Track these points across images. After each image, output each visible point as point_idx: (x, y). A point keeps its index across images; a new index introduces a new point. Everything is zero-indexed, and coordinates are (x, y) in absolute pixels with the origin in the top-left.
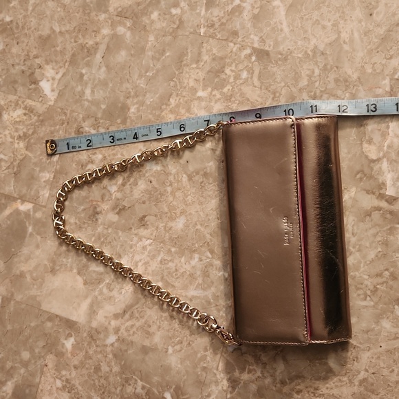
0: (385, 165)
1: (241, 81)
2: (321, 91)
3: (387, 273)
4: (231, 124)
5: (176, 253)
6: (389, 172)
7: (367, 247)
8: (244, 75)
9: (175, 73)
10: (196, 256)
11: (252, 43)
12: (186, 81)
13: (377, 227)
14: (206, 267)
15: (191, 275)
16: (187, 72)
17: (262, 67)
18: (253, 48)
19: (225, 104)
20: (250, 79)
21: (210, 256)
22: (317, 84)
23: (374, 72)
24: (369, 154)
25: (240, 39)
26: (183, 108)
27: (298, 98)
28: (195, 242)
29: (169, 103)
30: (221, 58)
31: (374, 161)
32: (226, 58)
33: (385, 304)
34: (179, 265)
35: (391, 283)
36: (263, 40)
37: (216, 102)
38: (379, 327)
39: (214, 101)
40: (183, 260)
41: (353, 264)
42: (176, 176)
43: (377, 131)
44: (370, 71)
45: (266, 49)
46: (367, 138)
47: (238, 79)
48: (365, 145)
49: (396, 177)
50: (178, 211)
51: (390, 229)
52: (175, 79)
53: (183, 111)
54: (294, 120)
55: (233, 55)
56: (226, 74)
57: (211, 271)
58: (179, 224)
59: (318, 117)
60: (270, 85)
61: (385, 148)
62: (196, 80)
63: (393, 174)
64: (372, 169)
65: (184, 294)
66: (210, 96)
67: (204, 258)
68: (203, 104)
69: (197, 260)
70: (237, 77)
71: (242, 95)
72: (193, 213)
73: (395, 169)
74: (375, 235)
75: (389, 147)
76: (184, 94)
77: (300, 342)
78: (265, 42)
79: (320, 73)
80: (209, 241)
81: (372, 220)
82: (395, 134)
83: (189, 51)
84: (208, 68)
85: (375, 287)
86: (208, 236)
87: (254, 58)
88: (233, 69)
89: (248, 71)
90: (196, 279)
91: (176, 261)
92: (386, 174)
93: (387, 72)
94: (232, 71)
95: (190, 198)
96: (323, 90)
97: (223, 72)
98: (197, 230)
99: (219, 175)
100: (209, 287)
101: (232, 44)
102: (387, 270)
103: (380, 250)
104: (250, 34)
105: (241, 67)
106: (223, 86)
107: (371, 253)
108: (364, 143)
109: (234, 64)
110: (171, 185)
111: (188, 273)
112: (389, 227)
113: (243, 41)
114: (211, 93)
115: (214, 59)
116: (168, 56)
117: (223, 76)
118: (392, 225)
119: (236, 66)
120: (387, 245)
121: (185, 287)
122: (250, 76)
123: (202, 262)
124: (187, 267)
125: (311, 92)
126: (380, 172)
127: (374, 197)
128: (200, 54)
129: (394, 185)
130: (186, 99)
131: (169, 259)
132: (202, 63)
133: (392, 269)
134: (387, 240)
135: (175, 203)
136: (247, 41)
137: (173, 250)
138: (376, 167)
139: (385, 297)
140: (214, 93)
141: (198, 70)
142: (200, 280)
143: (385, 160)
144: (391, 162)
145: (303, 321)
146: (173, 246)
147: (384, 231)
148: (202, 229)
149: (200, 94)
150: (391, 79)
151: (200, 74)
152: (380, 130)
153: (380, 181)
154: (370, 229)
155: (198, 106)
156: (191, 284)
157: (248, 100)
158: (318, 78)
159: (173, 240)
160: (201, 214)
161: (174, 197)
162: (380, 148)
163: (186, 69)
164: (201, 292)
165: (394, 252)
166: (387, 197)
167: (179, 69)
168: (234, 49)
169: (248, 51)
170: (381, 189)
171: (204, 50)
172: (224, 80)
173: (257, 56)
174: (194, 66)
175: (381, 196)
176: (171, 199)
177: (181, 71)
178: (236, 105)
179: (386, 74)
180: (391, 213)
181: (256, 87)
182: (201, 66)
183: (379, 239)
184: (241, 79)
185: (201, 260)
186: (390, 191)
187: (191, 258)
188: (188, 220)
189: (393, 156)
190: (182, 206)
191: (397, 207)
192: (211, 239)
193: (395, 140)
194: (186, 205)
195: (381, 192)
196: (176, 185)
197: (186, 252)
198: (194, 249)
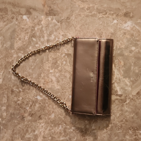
0: (116, 84)
3: (124, 120)
5: (53, 126)
7: (116, 113)
8: (64, 63)
9: (41, 66)
10: (61, 126)
11: (65, 52)
12: (45, 68)
13: (118, 105)
14: (64, 129)
15: (60, 133)
16: (45, 65)
17: (69, 59)
18: (65, 53)
19: (60, 73)
21: (65, 125)
25: (60, 51)
26: (46, 77)
28: (59, 121)
29: (41, 76)
30: (56, 58)
32: (57, 58)
33: (126, 130)
34: (55, 130)
35: (126, 123)
36: (68, 50)
37: (57, 73)
38: (125, 138)
39: (56, 73)
40: (56, 128)
41: (113, 119)
45: (70, 53)
49: (120, 88)
50: (51, 112)
51: (122, 105)
52: (41, 68)
53: (46, 78)
55: (59, 57)
56: (58, 63)
57: (66, 130)
58: (53, 116)
61: (115, 79)
62: (49, 67)
63: (119, 87)
65: (59, 140)
66: (54, 71)
67: (63, 126)
68: (53, 74)
69: (61, 127)
70: (62, 64)
71: (65, 69)
72: (57, 112)
73: (119, 85)
74: (118, 108)
76: (46, 72)
78: (69, 51)
80: (64, 120)
81: (116, 103)
82: (117, 74)
83: (44, 58)
84: (52, 62)
85: (121, 125)
86: (63, 118)
87: (66, 57)
88: (60, 61)
89: (65, 61)
90: (62, 134)
91: (54, 129)
92: (117, 87)
94: (60, 62)
95: (54, 107)
97: (57, 63)
98: (59, 117)
100: (67, 136)
101: (58, 53)
102: (124, 119)
103: (120, 113)
104: (63, 49)
105: (62, 60)
106: (58, 68)
107: (118, 114)
109: (60, 60)
110: (47, 103)
111: (59, 132)
112: (121, 105)
113: (62, 52)
114: (54, 70)
115: (53, 59)
116: (38, 61)
117: (57, 64)
119: (61, 60)
120: (122, 111)
121: (59, 137)
122: (66, 63)
124: (58, 130)
126: (115, 87)
128: (48, 58)
129: (120, 90)
130: (46, 74)
131: (52, 128)
132: (50, 61)
133: (125, 118)
134: (122, 109)
135: (50, 109)
136: (63, 51)
137: (52, 125)
138: (113, 86)
139: (125, 128)
140: (55, 70)
141: (49, 64)
142: (63, 134)
144: (118, 83)
146: (52, 124)
148: (61, 116)
149: (51, 71)
151: (49, 65)
153: (116, 90)
154: (116, 106)
155: (51, 75)
156: (61, 136)
157: (67, 71)
159: (52, 122)
160: (59, 111)
161: (49, 107)
163: (44, 64)
164: (64, 138)
165: (125, 113)
166: (119, 95)
167: (42, 64)
168: (59, 55)
169: (64, 55)
170: (116, 92)
171: (49, 57)
172: (58, 65)
173: (67, 56)
174: (47, 62)
175: (117, 95)
176: (48, 108)
177: (43, 65)
180: (121, 100)
181: (69, 66)
182: (49, 62)
183: (119, 109)
184: (63, 64)
185: (62, 127)
186: (119, 93)
187: (59, 127)
188: (55, 114)
189: (118, 81)
190: (52, 110)
191: (123, 98)
192: (64, 119)
193: (118, 76)
194: (54, 109)
195: (117, 93)
196: (49, 103)
197: (57, 125)
198: (59, 124)
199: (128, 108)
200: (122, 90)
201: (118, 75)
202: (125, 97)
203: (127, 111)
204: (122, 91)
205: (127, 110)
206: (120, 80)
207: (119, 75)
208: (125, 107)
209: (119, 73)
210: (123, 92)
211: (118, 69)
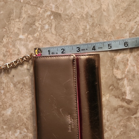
0: (126, 82)
1: (45, 31)
2: (91, 38)
4: (37, 57)
5: (6, 129)
6: (128, 86)
7: (115, 128)
8: (47, 27)
9: (6, 24)
10: (18, 131)
11: (51, 8)
12: (12, 29)
13: (121, 117)
14: (24, 137)
16: (13, 24)
17: (57, 23)
18: (52, 11)
19: (35, 44)
20: (50, 30)
21: (26, 131)
22: (88, 34)
23: (120, 29)
24: (117, 75)
25: (44, 6)
26: (11, 45)
27: (77, 42)
28: (17, 123)
29: (2, 41)
30: (33, 16)
31: (119, 79)
32: (36, 16)
34: (8, 136)
36: (57, 7)
37: (30, 42)
39: (29, 41)
40: (10, 133)
41: (107, 138)
42: (7, 84)
43: (121, 63)
44: (118, 28)
45: (59, 12)
46: (116, 66)
47: (43, 29)
48: (115, 70)
49: (131, 89)
50: (8, 105)
51: (128, 118)
52: (6, 27)
53: (11, 46)
55: (40, 15)
56: (36, 26)
58: (8, 112)
60: (62, 33)
61: (126, 72)
62: (18, 28)
63: (130, 87)
64: (118, 84)
66: (26, 38)
67: (22, 132)
68: (23, 42)
69: (18, 133)
70: (42, 28)
71: (45, 38)
72: (17, 106)
73: (131, 84)
74: (119, 122)
75: (128, 72)
76: (11, 36)
78: (58, 8)
79: (90, 28)
80: (25, 122)
81: (118, 113)
82: (132, 65)
83: (14, 11)
84: (25, 22)
86: (25, 120)
87: (52, 17)
88: (40, 23)
89: (49, 25)
91: (6, 134)
92: (126, 87)
93: (127, 29)
94: (40, 24)
95: (14, 97)
96: (91, 37)
97: (34, 24)
98: (19, 116)
99: (31, 84)
101: (39, 9)
103: (122, 130)
104: (50, 3)
105: (44, 22)
106: (34, 33)
107: (117, 131)
108: (114, 69)
109: (41, 20)
110: (3, 89)
112: (127, 117)
113: (46, 7)
114: (27, 36)
115: (29, 17)
116: (2, 14)
117: (34, 27)
118: (129, 116)
119: (42, 22)
120: (126, 127)
122: (50, 28)
123: (21, 135)
125: (85, 38)
126: (123, 86)
127: (119, 100)
128: (21, 13)
129: (130, 93)
130: (12, 39)
131: (2, 132)
132: (22, 19)
134: (126, 124)
135: (6, 100)
136: (48, 7)
137: (5, 127)
138: (121, 83)
140: (29, 37)
141: (19, 23)
143: (126, 79)
144: (129, 80)
146: (5, 125)
147: (125, 119)
148: (22, 115)
149: (21, 36)
150: (130, 33)
151: (21, 25)
152: (123, 62)
153: (123, 91)
154: (117, 118)
155: (20, 44)
157: (49, 41)
158: (88, 30)
159: (4, 121)
160: (21, 106)
161: (6, 96)
162: (123, 72)
163: (13, 22)
165: (130, 131)
166: (127, 100)
167: (9, 21)
168: (41, 12)
169: (49, 13)
170: (123, 95)
171: (23, 11)
172: (35, 29)
173: (54, 16)
174: (17, 20)
175: (123, 100)
176: (3, 97)
177: (9, 23)
178: (42, 44)
179: (127, 30)
180: (129, 109)
181: (53, 34)
182: (21, 20)
183: (122, 124)
184: (45, 29)
185: (21, 133)
186: (128, 97)
187: (15, 132)
188: (13, 110)
189: (130, 76)
190: (10, 102)
191: (132, 106)
192: (27, 121)
193: (132, 68)
194: (13, 101)
195: (123, 97)
196: (6, 89)
197: (12, 128)
198: (17, 127)
199: (136, 124)
200: (133, 93)
201: (133, 66)
202: (136, 106)
203: (134, 129)
204: (133, 95)
205: (134, 127)
206: (134, 75)
207: (135, 67)
208: (133, 123)
209: (135, 64)
210: (135, 97)
211: (135, 57)
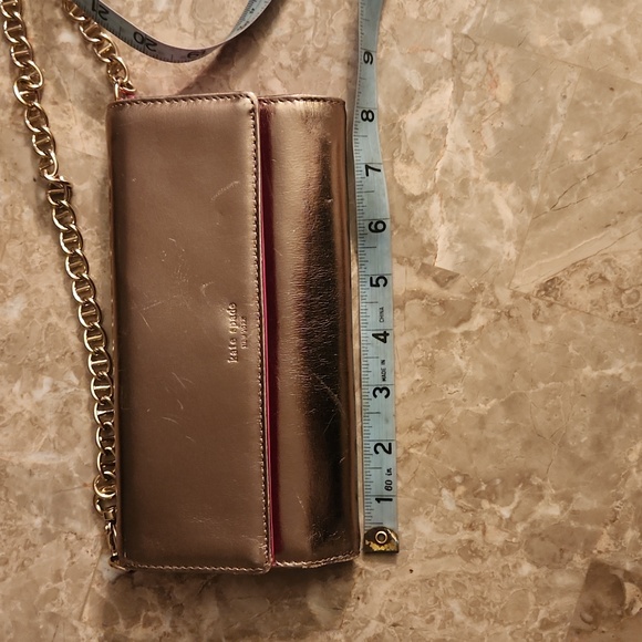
0: (435, 207)
1: (155, 17)
2: (317, 50)
3: (430, 425)
4: (123, 103)
6: (443, 222)
8: (162, 4)
10: (46, 381)
13: (415, 331)
14: (66, 404)
15: (33, 421)
20: (172, 14)
21: (75, 381)
22: (309, 34)
23: (422, 19)
24: (405, 184)
27: (270, 61)
28: (43, 351)
31: (414, 199)
33: (424, 486)
34: (8, 398)
35: (436, 444)
38: (410, 533)
40: (17, 387)
42: (9, 208)
43: (423, 139)
44: (414, 15)
46: (403, 151)
47: (148, 12)
48: (399, 166)
49: (455, 232)
50: (11, 285)
51: (439, 336)
54: (256, 101)
57: (76, 412)
58: (13, 311)
59: (305, 99)
60: (215, 29)
61: (438, 173)
63: (450, 225)
64: (410, 214)
65: (15, 461)
67: (62, 385)
68: (73, 58)
69: (46, 388)
70: (146, 8)
72: (43, 290)
73: (454, 217)
74: (410, 349)
75: (445, 171)
77: (254, 566)
79: (316, 13)
80: (73, 349)
81: (405, 318)
82: (458, 147)
85: (405, 452)
86: (73, 340)
90: (44, 429)
92: (435, 226)
93: (447, 20)
95: (36, 257)
96: (321, 46)
98: (49, 325)
99: (101, 210)
100: (71, 446)
102: (430, 417)
103: (418, 377)
107: (403, 382)
108: (397, 160)
111: (27, 416)
112: (437, 332)
118: (443, 329)
120: (432, 368)
121: (20, 446)
122: (173, 7)
123: (57, 394)
124: (26, 404)
125: (297, 49)
126: (426, 221)
127: (411, 271)
129: (451, 248)
130: (35, 45)
133: (440, 417)
134: (432, 357)
135: (4, 267)
138: (418, 211)
139: (424, 472)
142: (51, 432)
143: (436, 197)
144: (448, 201)
145: (260, 521)
147: (428, 340)
148: (62, 324)
149: (66, 37)
150: (454, 35)
152: (428, 136)
153: (425, 239)
154: (402, 335)
156: (32, 439)
158: (311, 21)
160: (61, 292)
161: (4, 254)
162: (427, 174)
164: (53, 455)
165: (445, 382)
166: (437, 273)
170: (426, 255)
175: (426, 270)
178: (142, 66)
179: (444, 24)
180: (443, 303)
181: (184, 31)
183: (417, 355)
184: (154, 12)
185: (55, 389)
186: (443, 262)
187: (35, 384)
188: (30, 304)
189: (452, 190)
190: (19, 274)
191: (454, 293)
193: (458, 159)
194: (29, 271)
195: (426, 261)
196: (8, 227)
197: (24, 371)
198: (41, 365)
199: (467, 358)
200: (460, 246)
201: (463, 151)
202: (466, 294)
203: (458, 376)
204: (458, 254)
205: (460, 370)
206: (464, 185)
207: (470, 155)
208: (456, 352)
209: (468, 145)
210: (466, 261)
211: (469, 119)
